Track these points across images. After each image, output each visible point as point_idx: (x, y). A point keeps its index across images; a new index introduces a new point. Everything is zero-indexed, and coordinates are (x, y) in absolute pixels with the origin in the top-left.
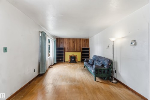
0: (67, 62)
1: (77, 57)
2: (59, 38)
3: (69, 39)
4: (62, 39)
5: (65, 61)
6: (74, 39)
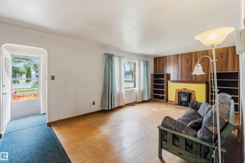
0: (172, 103)
1: (195, 95)
2: (159, 58)
3: (178, 55)
4: (163, 57)
5: (167, 100)
6: (188, 54)
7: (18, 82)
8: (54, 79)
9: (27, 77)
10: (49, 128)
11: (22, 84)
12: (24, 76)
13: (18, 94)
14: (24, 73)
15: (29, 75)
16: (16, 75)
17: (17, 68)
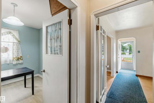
7: (125, 54)
8: (140, 53)
9: (129, 51)
10: (136, 77)
11: (127, 55)
12: (128, 51)
13: (125, 60)
14: (128, 49)
15: (130, 50)
16: (124, 50)
17: (124, 47)
